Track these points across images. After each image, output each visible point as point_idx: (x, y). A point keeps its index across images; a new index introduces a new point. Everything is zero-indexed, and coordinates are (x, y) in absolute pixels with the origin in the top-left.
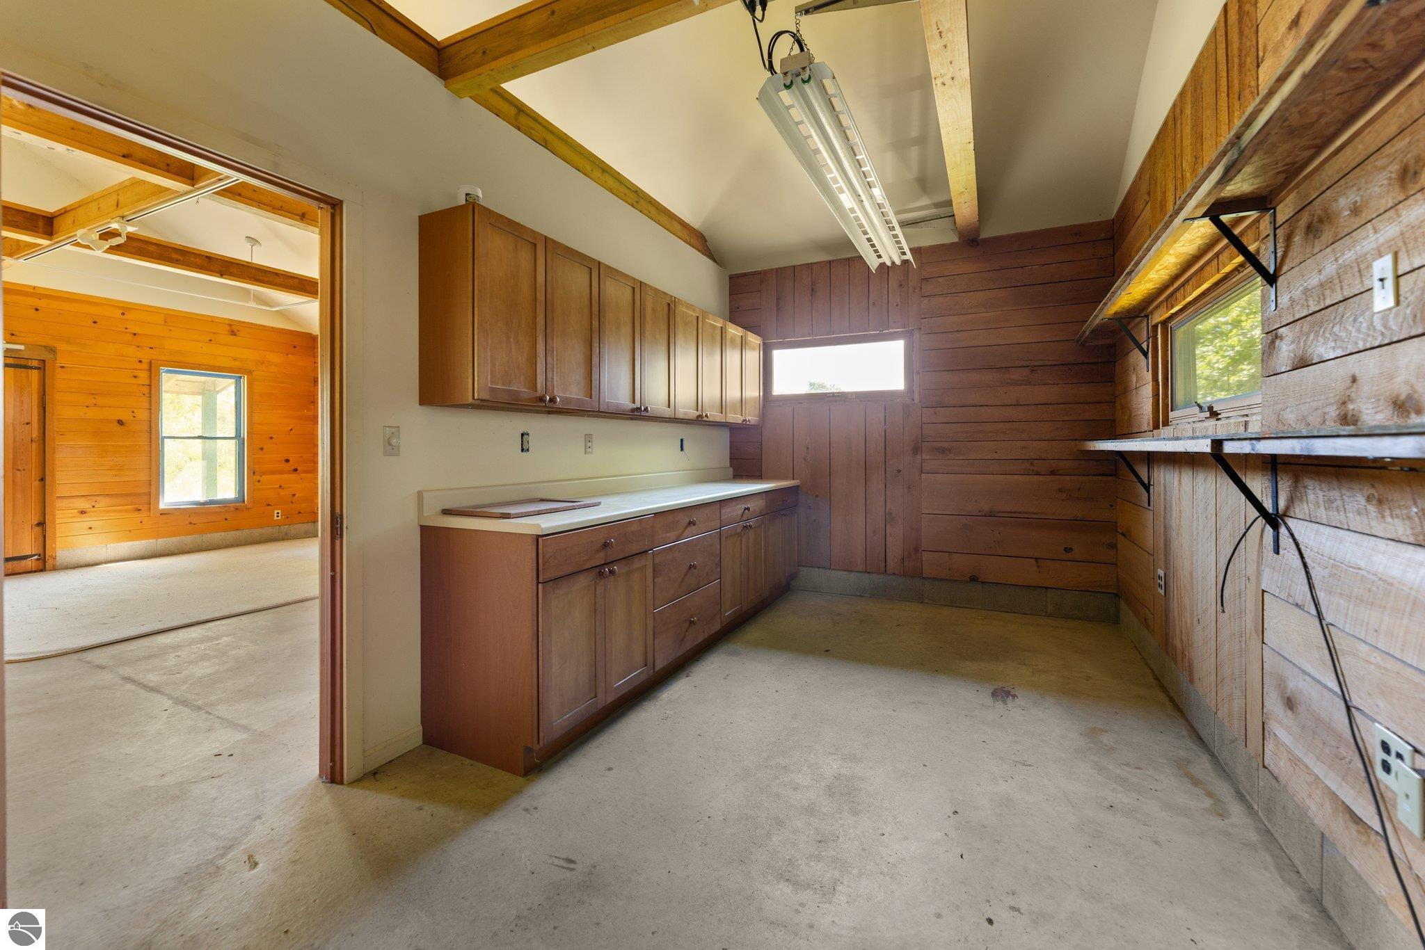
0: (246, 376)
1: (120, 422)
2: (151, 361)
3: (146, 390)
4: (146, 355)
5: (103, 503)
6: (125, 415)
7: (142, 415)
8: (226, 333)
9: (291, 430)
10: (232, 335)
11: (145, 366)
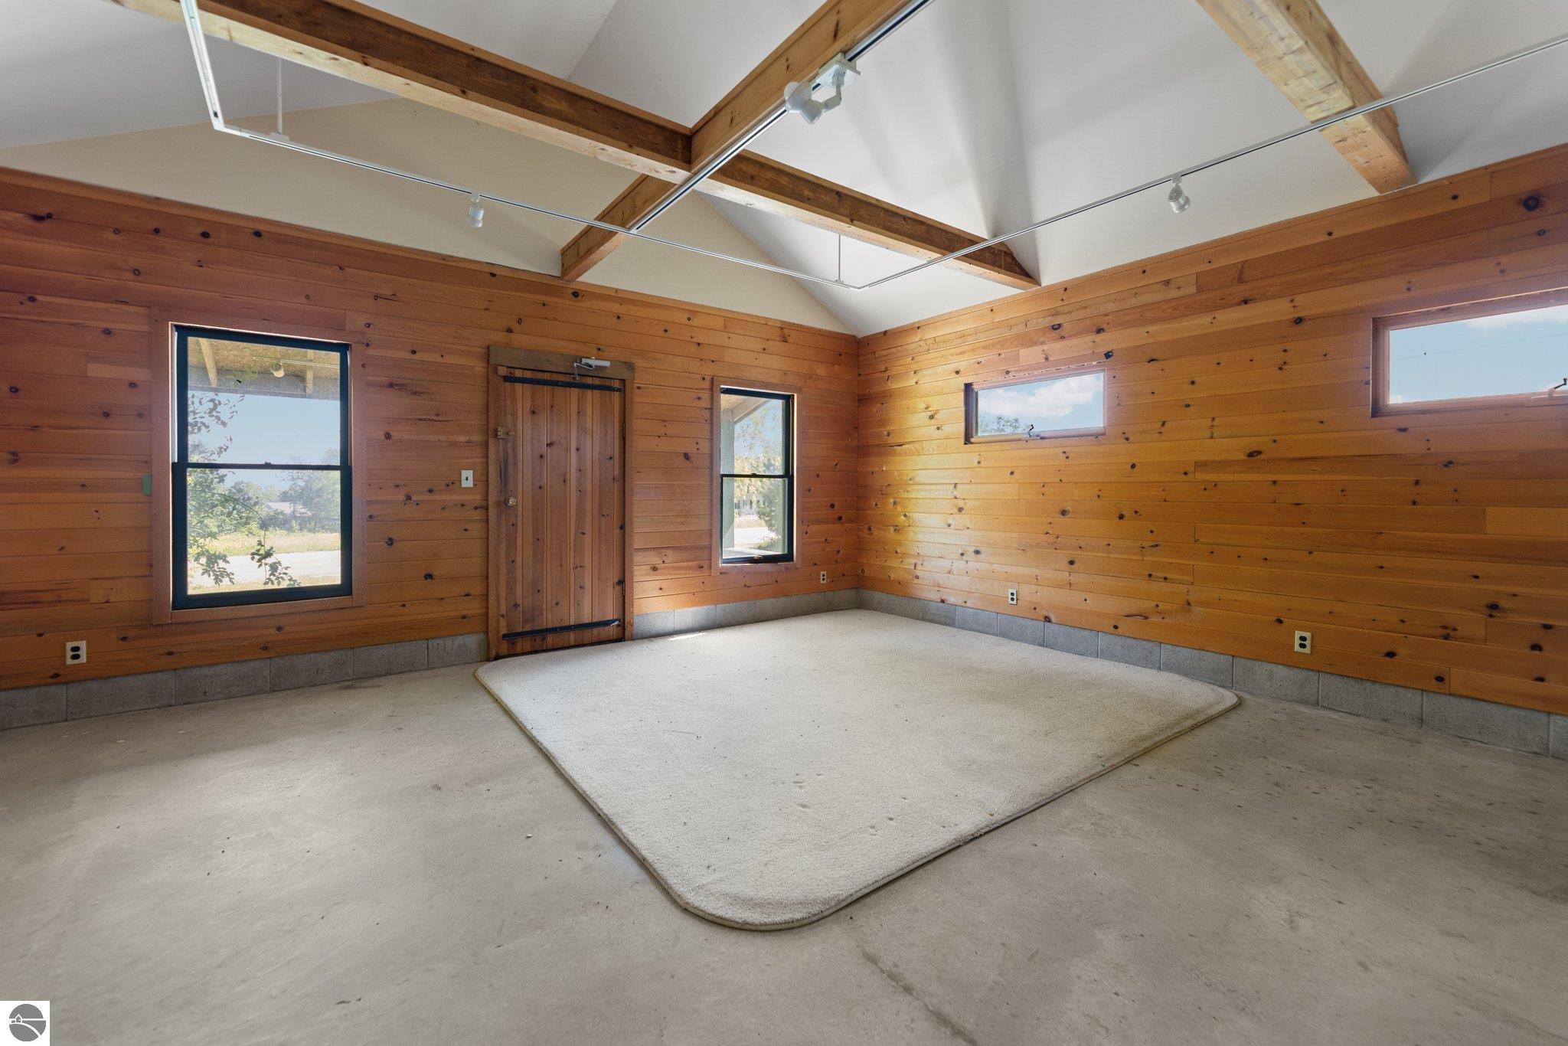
0: (796, 395)
1: (686, 456)
2: (713, 378)
3: (707, 414)
4: (708, 370)
5: (671, 556)
6: (690, 448)
7: (705, 447)
8: (778, 339)
9: (836, 465)
10: (783, 341)
11: (707, 384)
